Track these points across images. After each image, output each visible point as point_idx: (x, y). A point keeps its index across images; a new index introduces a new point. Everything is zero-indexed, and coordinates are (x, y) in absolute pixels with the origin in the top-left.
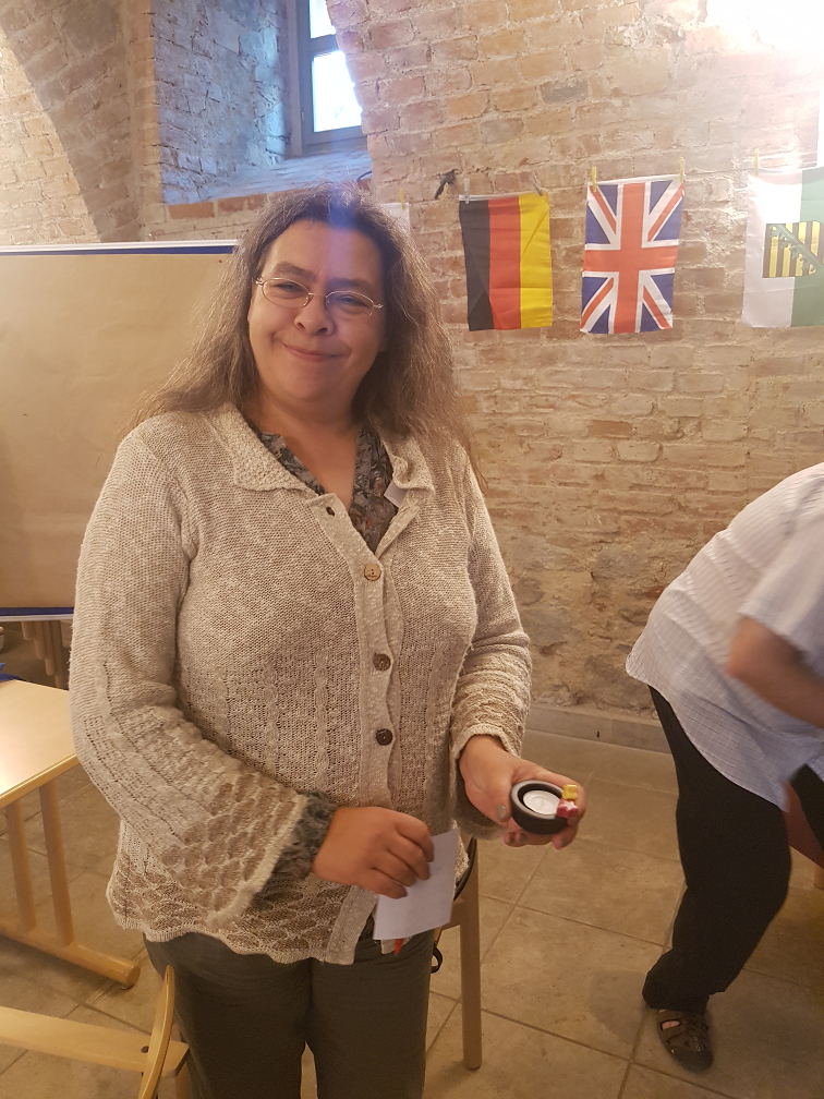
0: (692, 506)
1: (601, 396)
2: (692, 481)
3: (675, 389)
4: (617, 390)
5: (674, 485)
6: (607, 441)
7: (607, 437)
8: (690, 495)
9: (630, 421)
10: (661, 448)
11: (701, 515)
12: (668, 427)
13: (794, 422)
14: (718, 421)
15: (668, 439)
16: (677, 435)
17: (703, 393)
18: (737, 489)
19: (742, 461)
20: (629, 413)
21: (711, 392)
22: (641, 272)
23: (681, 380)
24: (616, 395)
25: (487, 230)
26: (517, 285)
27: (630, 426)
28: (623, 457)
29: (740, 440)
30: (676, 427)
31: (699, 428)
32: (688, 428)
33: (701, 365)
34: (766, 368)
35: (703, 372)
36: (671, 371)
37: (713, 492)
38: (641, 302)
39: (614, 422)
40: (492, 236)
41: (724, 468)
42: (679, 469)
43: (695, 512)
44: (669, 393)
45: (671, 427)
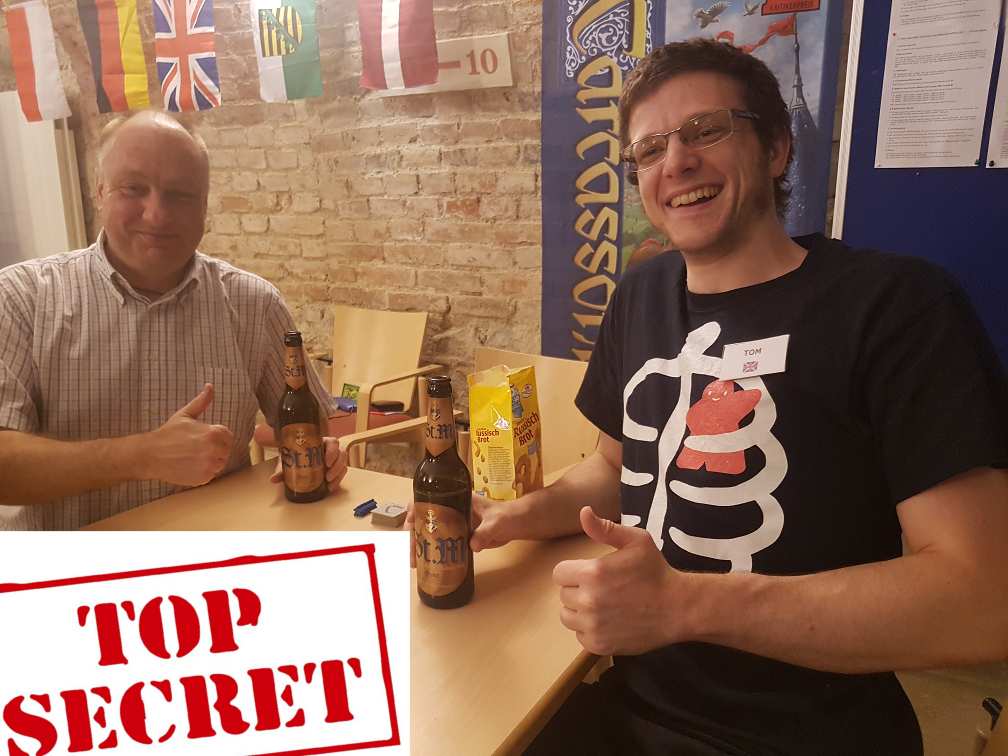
0: (294, 271)
1: (225, 175)
2: (292, 249)
3: (268, 166)
4: (233, 169)
5: (281, 253)
6: (235, 216)
7: (235, 212)
8: (292, 262)
9: (245, 197)
10: (269, 221)
12: (270, 201)
13: (346, 192)
14: (301, 195)
15: (273, 212)
16: (277, 208)
18: (320, 255)
19: (321, 230)
20: (244, 190)
21: (291, 169)
22: (190, 56)
23: (270, 158)
24: (233, 174)
25: (96, 23)
26: (122, 72)
27: (246, 201)
28: (246, 229)
29: (316, 211)
30: (275, 201)
31: (290, 201)
32: (284, 202)
33: (280, 144)
34: (321, 145)
35: (283, 150)
36: (262, 150)
37: (306, 259)
38: (193, 83)
39: (235, 198)
40: (101, 27)
41: (310, 236)
42: (283, 238)
43: (297, 277)
44: (266, 170)
45: (272, 201)
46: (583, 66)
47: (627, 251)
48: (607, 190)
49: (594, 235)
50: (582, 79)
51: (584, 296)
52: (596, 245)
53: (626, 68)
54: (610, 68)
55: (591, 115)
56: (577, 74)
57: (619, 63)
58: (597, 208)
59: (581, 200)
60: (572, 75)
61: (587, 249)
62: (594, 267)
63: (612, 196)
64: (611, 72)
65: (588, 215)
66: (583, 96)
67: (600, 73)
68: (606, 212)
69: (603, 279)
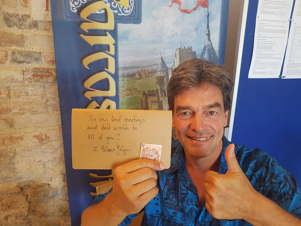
48: (107, 89)
53: (116, 12)
54: (105, 10)
55: (92, 40)
56: (80, 10)
57: (111, 7)
58: (100, 100)
59: (89, 95)
60: (76, 11)
63: (112, 92)
64: (106, 12)
65: (94, 104)
66: (85, 27)
67: (98, 12)
68: (107, 102)
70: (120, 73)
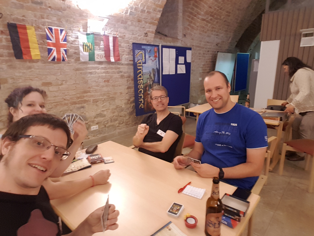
0: (67, 99)
1: (44, 76)
2: (66, 94)
3: (61, 74)
4: (48, 75)
7: (47, 86)
10: (59, 88)
11: (69, 100)
14: (70, 81)
15: (61, 85)
17: (66, 75)
18: (75, 94)
19: (75, 88)
20: (51, 80)
21: (68, 75)
23: (62, 72)
25: (18, 32)
26: (29, 48)
27: (51, 83)
28: (51, 90)
29: (74, 84)
31: (66, 82)
32: (64, 82)
33: (65, 69)
34: (77, 70)
35: (66, 71)
36: (60, 70)
38: (62, 54)
39: (48, 82)
41: (72, 90)
42: (63, 91)
43: (68, 100)
45: (60, 82)
46: (138, 61)
47: (144, 85)
48: (141, 77)
49: (140, 84)
50: (138, 63)
51: (140, 92)
52: (140, 85)
54: (141, 62)
55: (139, 68)
58: (140, 80)
59: (138, 79)
60: (136, 62)
61: (139, 86)
62: (140, 88)
65: (139, 81)
66: (138, 65)
68: (141, 80)
69: (141, 89)
70: (143, 74)
